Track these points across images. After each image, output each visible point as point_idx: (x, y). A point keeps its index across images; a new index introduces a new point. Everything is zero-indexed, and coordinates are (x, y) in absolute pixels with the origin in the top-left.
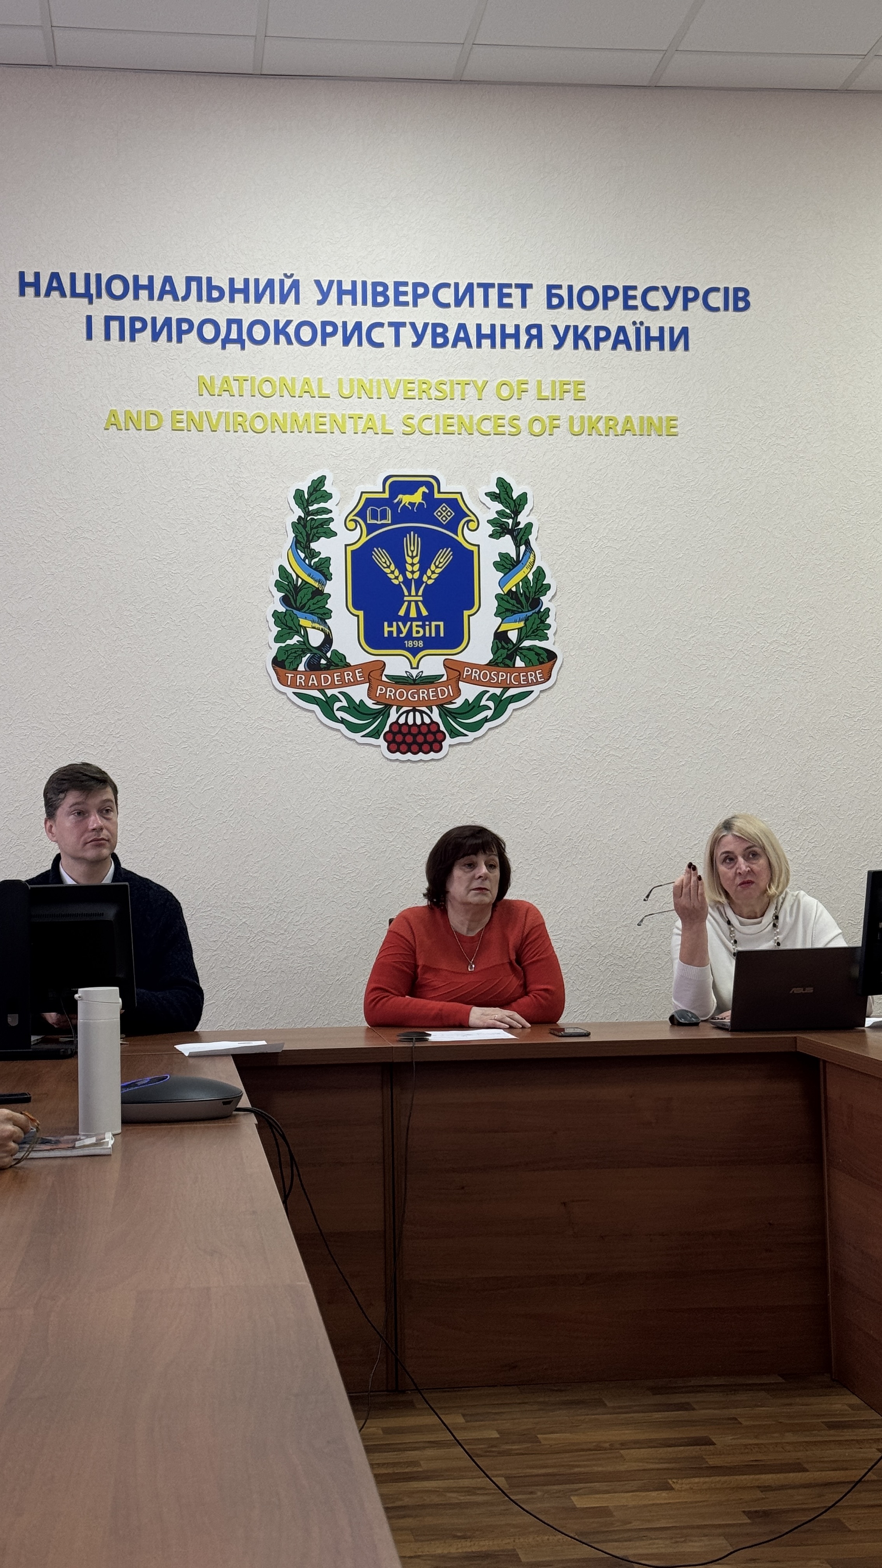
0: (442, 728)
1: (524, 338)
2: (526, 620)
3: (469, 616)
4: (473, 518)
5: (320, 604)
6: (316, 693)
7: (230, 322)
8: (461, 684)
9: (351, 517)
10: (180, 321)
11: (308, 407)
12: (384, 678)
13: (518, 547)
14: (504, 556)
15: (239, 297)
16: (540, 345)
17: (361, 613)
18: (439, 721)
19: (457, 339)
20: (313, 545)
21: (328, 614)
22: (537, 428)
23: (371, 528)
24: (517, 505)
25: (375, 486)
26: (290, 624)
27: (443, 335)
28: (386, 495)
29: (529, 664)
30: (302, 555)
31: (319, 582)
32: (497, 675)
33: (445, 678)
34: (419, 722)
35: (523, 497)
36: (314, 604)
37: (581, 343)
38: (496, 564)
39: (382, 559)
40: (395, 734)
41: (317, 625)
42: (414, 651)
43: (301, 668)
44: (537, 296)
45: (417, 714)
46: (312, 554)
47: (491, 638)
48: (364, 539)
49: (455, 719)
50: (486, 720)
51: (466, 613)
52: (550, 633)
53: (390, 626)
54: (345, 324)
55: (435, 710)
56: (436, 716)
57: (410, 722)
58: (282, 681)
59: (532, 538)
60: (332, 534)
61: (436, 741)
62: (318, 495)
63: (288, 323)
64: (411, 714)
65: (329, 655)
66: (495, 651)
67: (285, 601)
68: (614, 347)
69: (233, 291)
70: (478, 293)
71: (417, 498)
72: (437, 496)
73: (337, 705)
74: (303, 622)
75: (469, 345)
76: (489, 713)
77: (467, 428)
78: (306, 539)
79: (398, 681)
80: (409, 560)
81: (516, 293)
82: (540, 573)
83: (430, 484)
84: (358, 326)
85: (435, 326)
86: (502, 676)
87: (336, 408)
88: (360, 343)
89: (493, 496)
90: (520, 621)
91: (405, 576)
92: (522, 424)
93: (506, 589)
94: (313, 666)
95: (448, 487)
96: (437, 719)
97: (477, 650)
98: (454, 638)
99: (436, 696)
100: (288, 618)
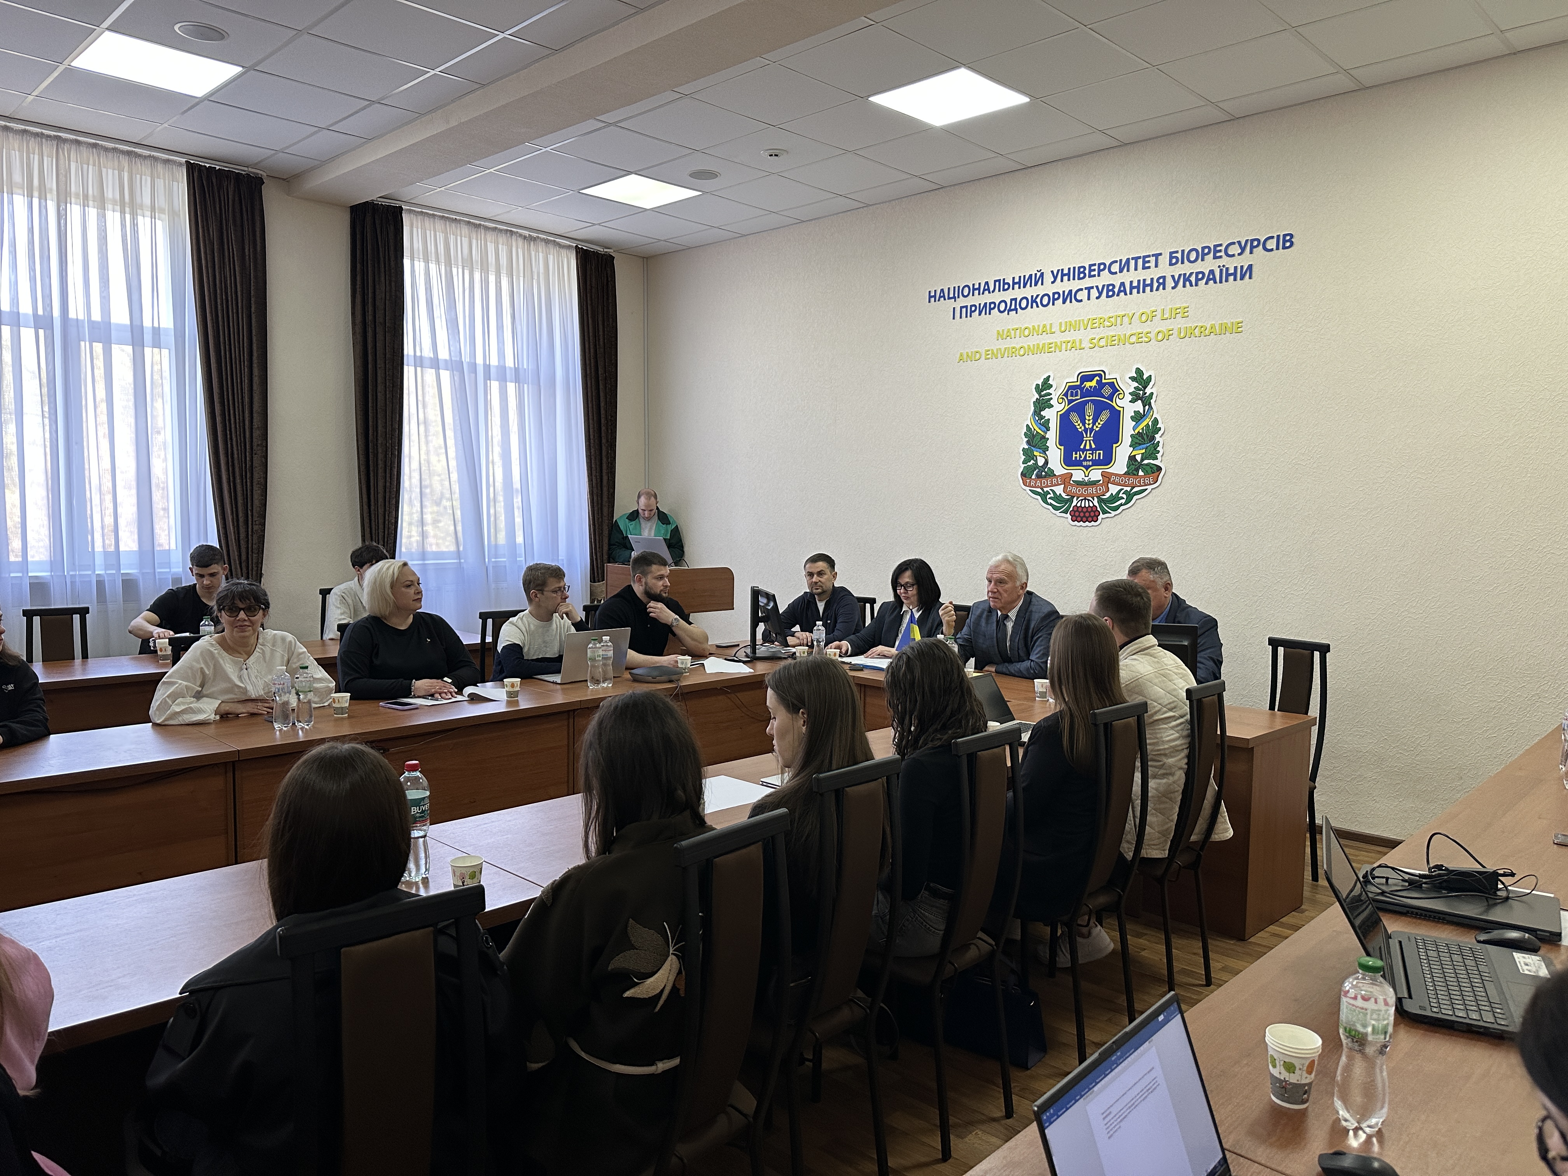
0: (1099, 509)
1: (1155, 285)
2: (1146, 448)
4: (1122, 392)
5: (1044, 443)
6: (1039, 490)
7: (1012, 300)
8: (1110, 485)
9: (1061, 397)
10: (990, 304)
11: (1046, 339)
12: (1071, 482)
13: (1144, 407)
14: (1137, 413)
15: (1017, 286)
16: (1164, 289)
17: (1062, 448)
18: (1098, 506)
19: (1120, 291)
20: (1042, 413)
21: (1047, 448)
22: (1160, 337)
23: (1070, 402)
24: (1145, 383)
25: (1073, 379)
26: (1030, 454)
27: (1113, 290)
28: (1078, 383)
29: (1146, 473)
30: (1037, 418)
31: (1044, 432)
32: (1129, 480)
33: (1101, 482)
34: (1087, 506)
35: (1149, 378)
36: (1041, 444)
37: (1188, 283)
38: (1132, 417)
39: (1075, 418)
40: (1075, 512)
41: (1042, 455)
43: (1034, 477)
44: (1164, 260)
45: (1087, 501)
46: (1042, 417)
47: (1127, 459)
48: (1066, 408)
49: (1105, 504)
50: (1121, 505)
51: (1115, 446)
52: (1159, 455)
53: (1076, 454)
54: (1064, 292)
56: (1095, 502)
57: (1083, 506)
58: (1025, 484)
59: (1152, 401)
60: (1051, 406)
61: (1095, 515)
62: (1046, 386)
63: (1038, 296)
64: (1084, 501)
65: (1046, 470)
66: (1129, 466)
67: (1028, 442)
68: (1206, 283)
69: (1014, 283)
70: (1132, 263)
71: (1093, 383)
72: (1104, 381)
73: (1049, 496)
74: (1035, 453)
75: (1126, 294)
76: (1123, 501)
77: (1123, 341)
78: (1039, 410)
79: (1078, 483)
80: (1087, 418)
81: (1153, 259)
82: (1156, 421)
83: (1100, 375)
84: (1070, 291)
85: (1108, 286)
86: (1132, 480)
87: (1058, 338)
88: (1071, 302)
89: (1133, 379)
90: (1143, 449)
91: (1085, 427)
92: (1153, 335)
93: (1136, 431)
94: (1039, 476)
95: (1109, 376)
96: (1096, 504)
97: (1119, 466)
98: (1108, 460)
99: (1097, 491)
100: (1029, 451)
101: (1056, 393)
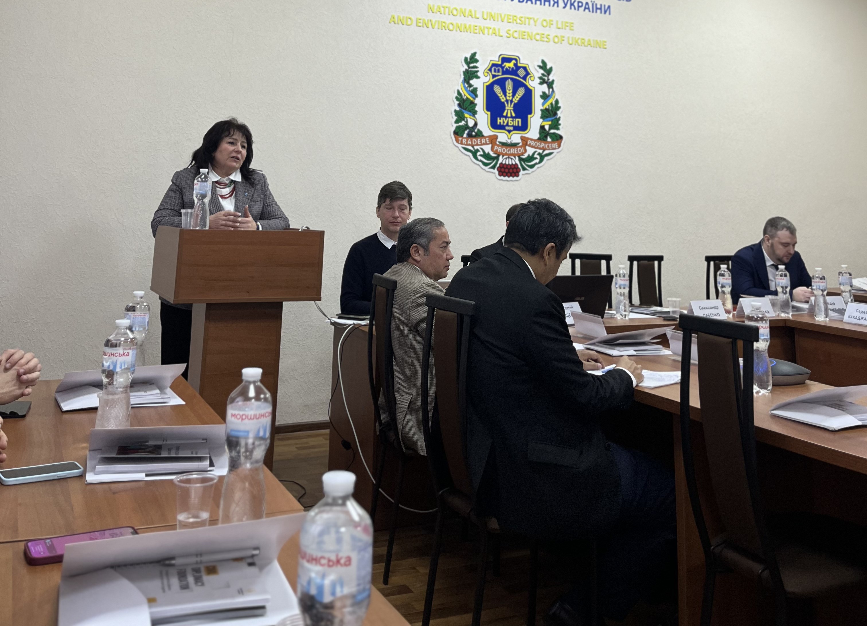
0: (520, 166)
1: (552, 2)
2: (552, 121)
3: (531, 117)
4: (532, 75)
5: (473, 108)
6: (470, 148)
8: (527, 148)
9: (486, 71)
11: (470, 22)
12: (497, 143)
13: (549, 89)
14: (544, 93)
16: (558, 6)
17: (489, 113)
18: (519, 164)
19: (527, 0)
20: (471, 82)
21: (476, 113)
22: (556, 40)
23: (494, 76)
24: (549, 72)
25: (495, 58)
26: (461, 116)
28: (500, 63)
29: (553, 140)
30: (466, 86)
31: (473, 98)
32: (541, 144)
33: (521, 144)
34: (510, 163)
35: (551, 69)
36: (471, 108)
37: (573, 7)
38: (542, 97)
39: (497, 89)
40: (501, 168)
41: (472, 117)
42: (509, 131)
43: (465, 136)
45: (510, 160)
46: (470, 86)
47: (539, 128)
48: (491, 81)
49: (524, 162)
50: (536, 164)
51: (529, 116)
52: (560, 127)
53: (500, 119)
55: (517, 158)
56: (517, 161)
57: (507, 163)
58: (457, 141)
59: (554, 86)
60: (478, 77)
61: (517, 172)
62: (473, 60)
64: (508, 160)
65: (476, 131)
66: (540, 133)
67: (459, 105)
68: (585, 10)
72: (519, 65)
73: (479, 154)
74: (466, 115)
75: (532, 3)
76: (537, 161)
77: (531, 37)
78: (468, 78)
79: (504, 144)
80: (508, 91)
82: (557, 102)
83: (516, 59)
86: (543, 145)
87: (481, 23)
89: (540, 67)
90: (549, 121)
91: (506, 98)
92: (551, 38)
93: (544, 107)
94: (470, 136)
95: (523, 62)
96: (518, 162)
97: (533, 133)
98: (524, 127)
99: (517, 152)
100: (460, 113)
101: (482, 66)
